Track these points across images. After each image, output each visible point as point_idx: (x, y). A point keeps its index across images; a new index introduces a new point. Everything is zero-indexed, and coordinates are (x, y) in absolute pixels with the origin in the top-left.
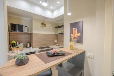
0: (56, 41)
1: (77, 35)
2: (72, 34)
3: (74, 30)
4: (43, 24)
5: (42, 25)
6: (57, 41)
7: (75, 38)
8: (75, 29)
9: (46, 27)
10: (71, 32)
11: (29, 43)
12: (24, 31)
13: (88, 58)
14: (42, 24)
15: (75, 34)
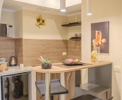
0: (64, 54)
1: (101, 42)
2: (94, 40)
3: (96, 34)
4: (40, 21)
5: (39, 23)
6: (67, 54)
7: (98, 45)
8: (98, 33)
9: (44, 25)
10: (93, 37)
11: (14, 57)
12: (8, 35)
13: (116, 73)
14: (38, 20)
15: (98, 40)
